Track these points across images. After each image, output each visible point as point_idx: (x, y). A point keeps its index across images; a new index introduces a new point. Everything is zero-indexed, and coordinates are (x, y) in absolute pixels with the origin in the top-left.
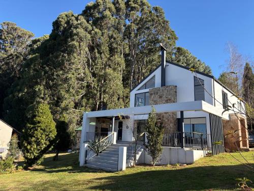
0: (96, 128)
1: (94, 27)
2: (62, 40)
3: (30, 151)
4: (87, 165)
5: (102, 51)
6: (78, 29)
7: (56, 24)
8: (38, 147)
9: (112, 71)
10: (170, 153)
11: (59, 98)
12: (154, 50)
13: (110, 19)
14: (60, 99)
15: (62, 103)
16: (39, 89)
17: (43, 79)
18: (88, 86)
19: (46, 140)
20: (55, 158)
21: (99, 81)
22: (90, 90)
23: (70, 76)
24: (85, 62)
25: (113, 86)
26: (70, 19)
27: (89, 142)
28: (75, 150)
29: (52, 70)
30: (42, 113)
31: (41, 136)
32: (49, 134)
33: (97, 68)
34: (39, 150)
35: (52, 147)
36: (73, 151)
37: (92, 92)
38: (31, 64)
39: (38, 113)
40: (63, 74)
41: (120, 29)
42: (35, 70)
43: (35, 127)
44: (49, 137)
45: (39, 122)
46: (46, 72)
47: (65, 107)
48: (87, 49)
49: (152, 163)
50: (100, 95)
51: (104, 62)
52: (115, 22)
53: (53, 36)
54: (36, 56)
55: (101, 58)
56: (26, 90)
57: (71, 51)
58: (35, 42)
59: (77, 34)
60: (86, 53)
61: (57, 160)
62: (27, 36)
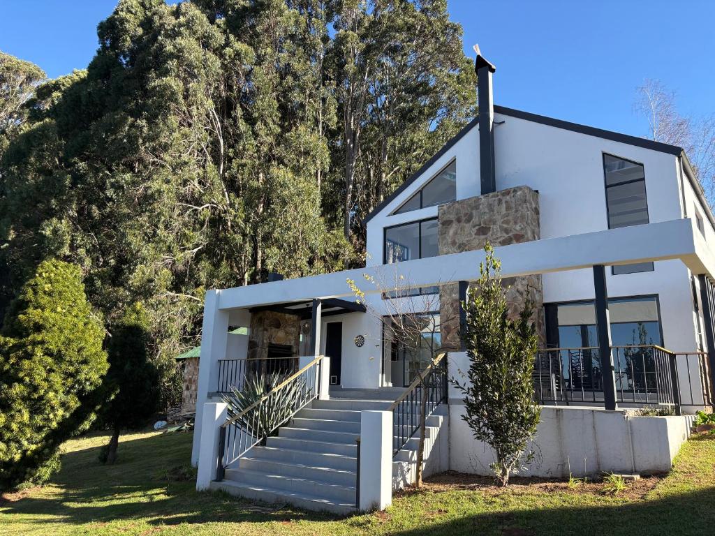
0: (252, 345)
1: (232, 37)
2: (128, 78)
3: (7, 435)
4: (226, 484)
5: (256, 115)
6: (179, 40)
7: (111, 30)
8: (38, 419)
9: (290, 175)
10: (559, 429)
11: (121, 260)
12: (416, 113)
13: (281, 13)
14: (126, 262)
15: (131, 273)
16: (55, 231)
17: (70, 201)
18: (217, 221)
19: (67, 393)
20: (105, 455)
21: (249, 204)
22: (222, 235)
23: (155, 185)
24: (203, 144)
25: (294, 219)
26: (154, 14)
27: (230, 394)
28: (179, 421)
29: (97, 171)
30: (50, 294)
31: (46, 380)
32: (77, 371)
33: (245, 165)
34: (39, 429)
35: (93, 417)
36: (171, 424)
37: (226, 241)
38: (29, 153)
39: (35, 293)
40: (134, 183)
41: (314, 46)
42: (42, 171)
43: (24, 345)
44: (79, 382)
45: (38, 328)
46: (78, 178)
47: (142, 286)
48: (210, 104)
49: (499, 473)
50: (255, 249)
51: (265, 149)
52: (297, 23)
53: (102, 67)
54: (45, 127)
55: (256, 135)
56: (12, 235)
57: (160, 107)
58: (44, 92)
59: (178, 55)
60: (208, 115)
61: (115, 461)
62: (23, 77)
